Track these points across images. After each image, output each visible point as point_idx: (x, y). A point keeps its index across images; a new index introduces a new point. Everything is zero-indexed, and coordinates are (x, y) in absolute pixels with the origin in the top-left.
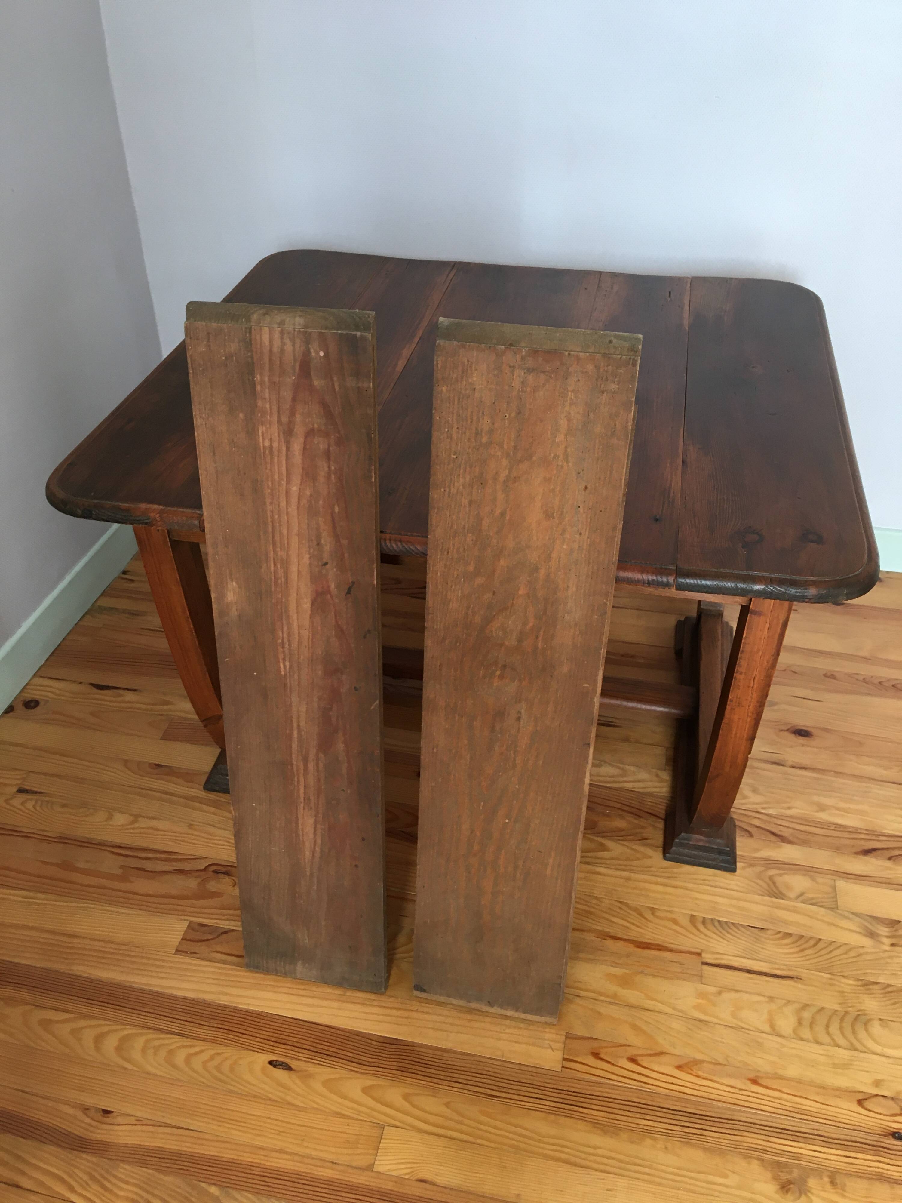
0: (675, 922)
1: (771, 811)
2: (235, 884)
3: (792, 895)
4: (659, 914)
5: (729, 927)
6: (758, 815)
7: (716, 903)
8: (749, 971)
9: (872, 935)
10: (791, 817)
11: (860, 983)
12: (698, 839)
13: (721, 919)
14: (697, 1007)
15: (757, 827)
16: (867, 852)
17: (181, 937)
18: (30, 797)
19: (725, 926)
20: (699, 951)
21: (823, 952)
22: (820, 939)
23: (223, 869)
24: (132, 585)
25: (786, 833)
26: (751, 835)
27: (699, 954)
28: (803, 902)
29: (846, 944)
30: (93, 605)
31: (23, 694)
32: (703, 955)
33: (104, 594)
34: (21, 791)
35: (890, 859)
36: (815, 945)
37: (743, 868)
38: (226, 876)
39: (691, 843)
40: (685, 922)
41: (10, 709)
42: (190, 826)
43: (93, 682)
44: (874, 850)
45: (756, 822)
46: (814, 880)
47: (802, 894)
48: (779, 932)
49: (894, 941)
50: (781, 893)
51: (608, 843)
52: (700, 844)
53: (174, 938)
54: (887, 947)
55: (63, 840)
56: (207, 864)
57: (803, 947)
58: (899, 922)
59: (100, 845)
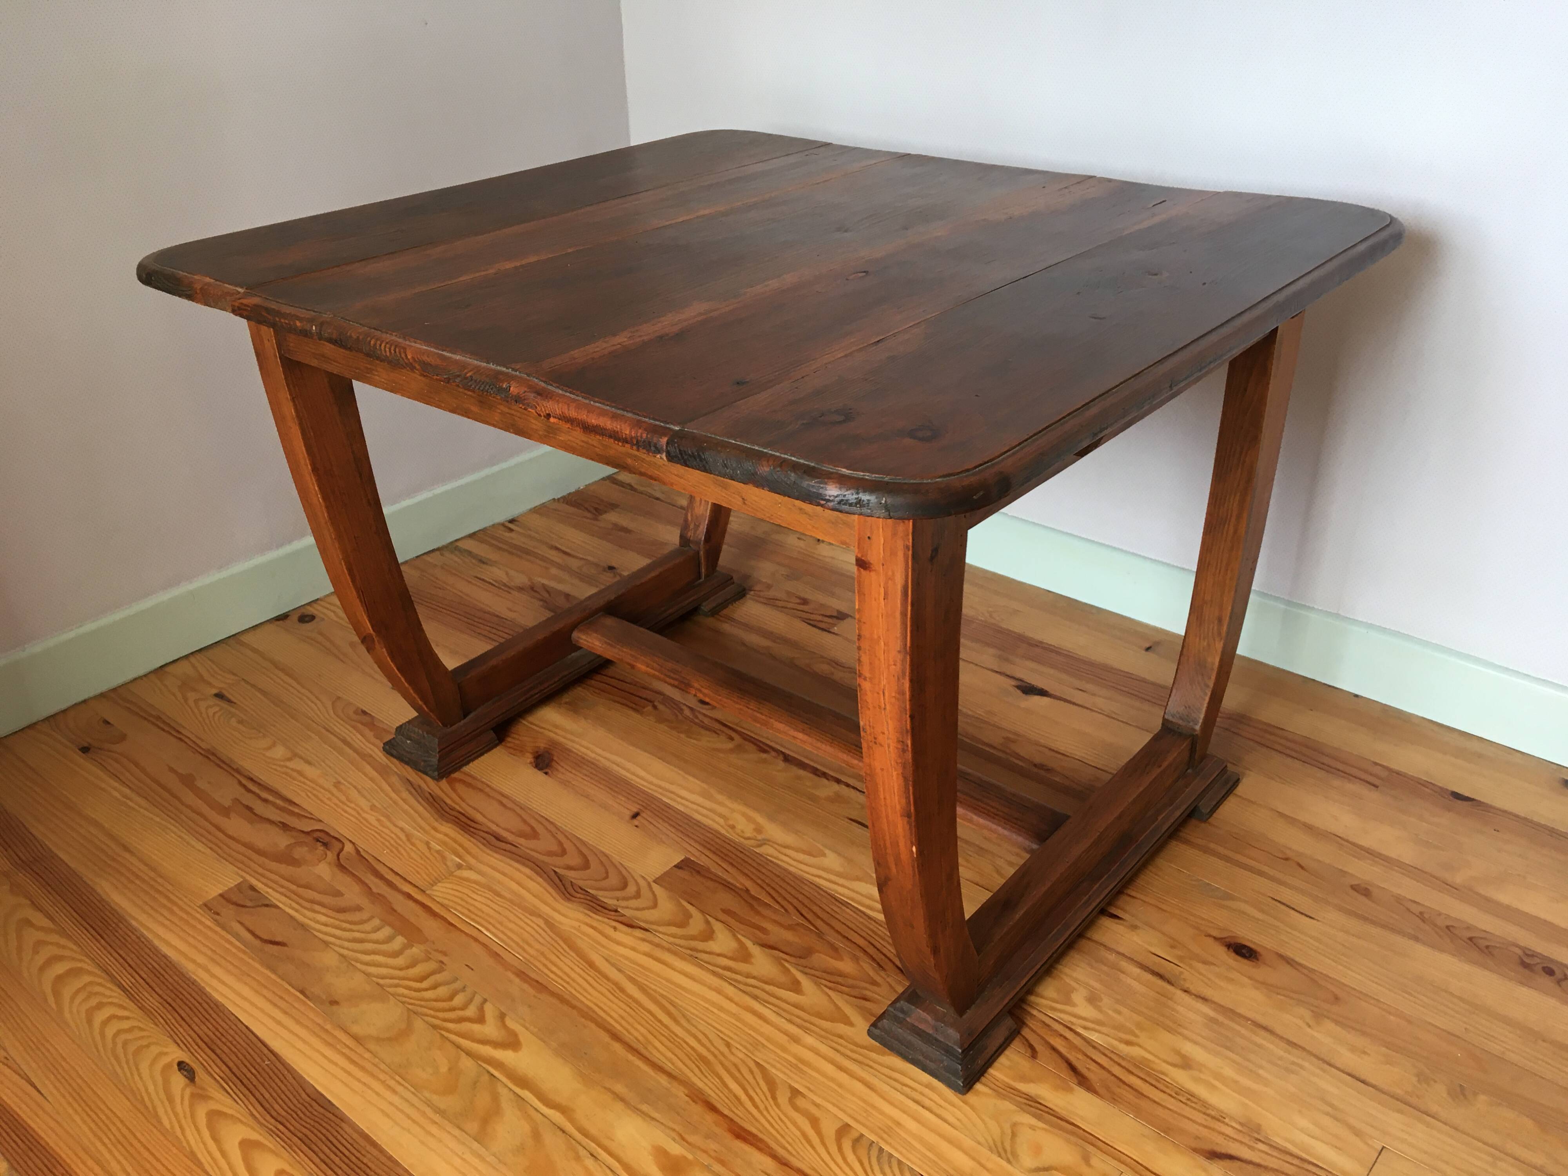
0: (815, 1122)
1: (1094, 1037)
2: (324, 859)
3: (1030, 1163)
4: (800, 1102)
5: (890, 1162)
7: (898, 1124)
10: (1122, 1056)
12: (921, 1018)
13: (886, 1148)
15: (1053, 1049)
16: (1214, 1155)
17: (221, 892)
18: (221, 703)
19: (885, 1158)
20: (813, 1174)
23: (327, 840)
24: (507, 534)
25: (1094, 1074)
26: (1034, 1057)
30: (452, 543)
31: (308, 608)
33: (472, 536)
34: (220, 696)
37: (984, 1094)
38: (324, 848)
39: (908, 1019)
40: (829, 1128)
41: (283, 618)
42: (337, 785)
44: (1231, 1157)
45: (1056, 1041)
46: (1086, 1159)
47: (1048, 1169)
50: (1013, 1153)
51: (806, 983)
52: (922, 1026)
53: (214, 891)
55: (209, 754)
56: (317, 828)
59: (236, 771)
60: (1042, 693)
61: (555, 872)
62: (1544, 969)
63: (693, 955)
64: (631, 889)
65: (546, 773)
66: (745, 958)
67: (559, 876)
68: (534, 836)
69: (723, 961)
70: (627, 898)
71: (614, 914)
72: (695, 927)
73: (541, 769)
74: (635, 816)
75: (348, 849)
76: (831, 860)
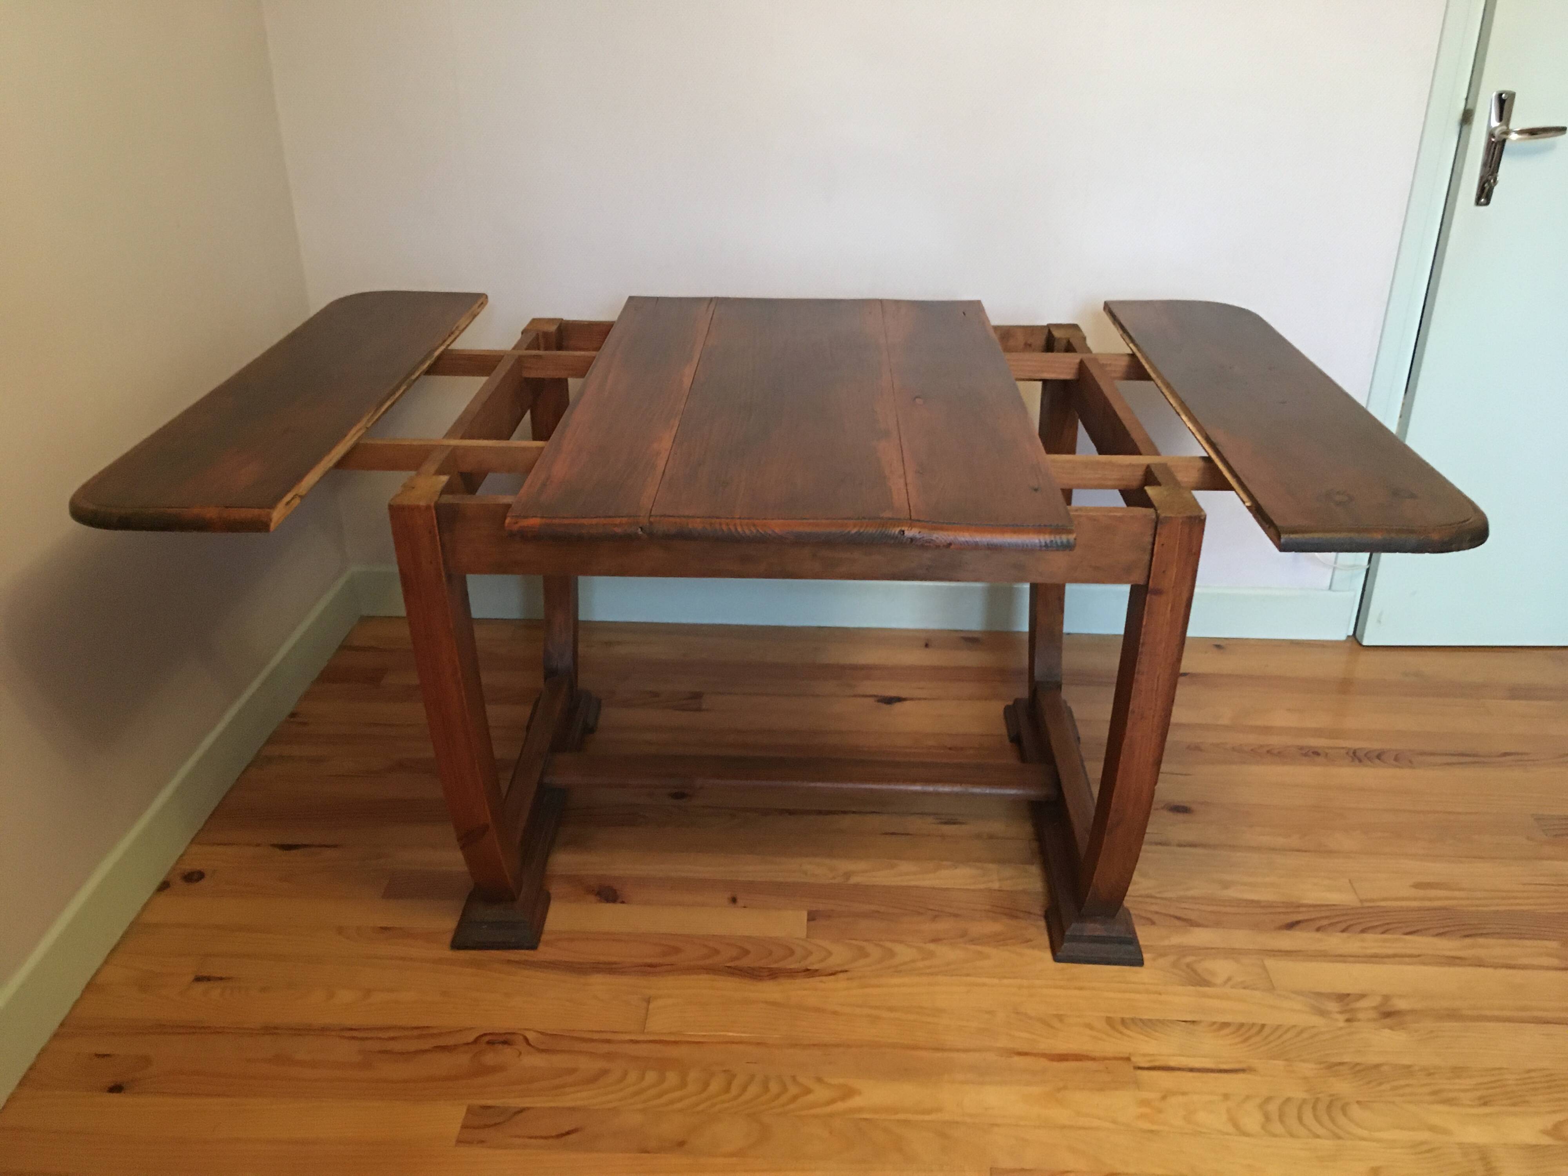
0: (1089, 1026)
1: (1168, 895)
2: (520, 1053)
3: (1219, 980)
4: (1068, 1020)
5: (1154, 1024)
6: (1153, 901)
7: (1134, 1000)
8: (1192, 1070)
9: (1322, 1013)
10: (1195, 898)
11: (1322, 1066)
12: (1094, 928)
13: (1143, 1017)
14: (1142, 1116)
15: (1157, 913)
16: (1291, 926)
17: (460, 1125)
18: (213, 984)
19: (1148, 1023)
20: (1127, 1055)
21: (1271, 1038)
22: (1263, 1025)
23: (502, 1038)
24: (306, 728)
25: (1193, 916)
26: (1153, 923)
27: (1128, 1059)
28: (1232, 987)
29: (1295, 1026)
30: (256, 755)
31: (179, 866)
32: (1133, 1059)
33: (269, 742)
34: (199, 979)
35: (1318, 929)
36: (1260, 1032)
37: (1152, 959)
38: (506, 1046)
39: (1086, 934)
40: (1102, 1025)
41: (164, 886)
42: (444, 994)
43: (276, 842)
44: (1298, 923)
45: (1154, 908)
46: (1238, 962)
47: (1229, 979)
48: (1214, 1023)
49: (1347, 1016)
50: (1205, 980)
51: (986, 950)
52: (1097, 934)
53: (455, 1128)
54: (1342, 1024)
55: (271, 1030)
56: (477, 1035)
57: (1247, 1035)
58: (1348, 995)
59: (324, 1030)
60: (900, 700)
61: (726, 966)
62: (1313, 753)
63: (897, 971)
64: (799, 951)
65: (623, 902)
66: (931, 955)
67: (735, 968)
68: (677, 950)
69: (920, 964)
70: (805, 958)
71: (809, 973)
72: (875, 952)
73: (614, 901)
74: (734, 900)
75: (530, 1036)
76: (905, 866)
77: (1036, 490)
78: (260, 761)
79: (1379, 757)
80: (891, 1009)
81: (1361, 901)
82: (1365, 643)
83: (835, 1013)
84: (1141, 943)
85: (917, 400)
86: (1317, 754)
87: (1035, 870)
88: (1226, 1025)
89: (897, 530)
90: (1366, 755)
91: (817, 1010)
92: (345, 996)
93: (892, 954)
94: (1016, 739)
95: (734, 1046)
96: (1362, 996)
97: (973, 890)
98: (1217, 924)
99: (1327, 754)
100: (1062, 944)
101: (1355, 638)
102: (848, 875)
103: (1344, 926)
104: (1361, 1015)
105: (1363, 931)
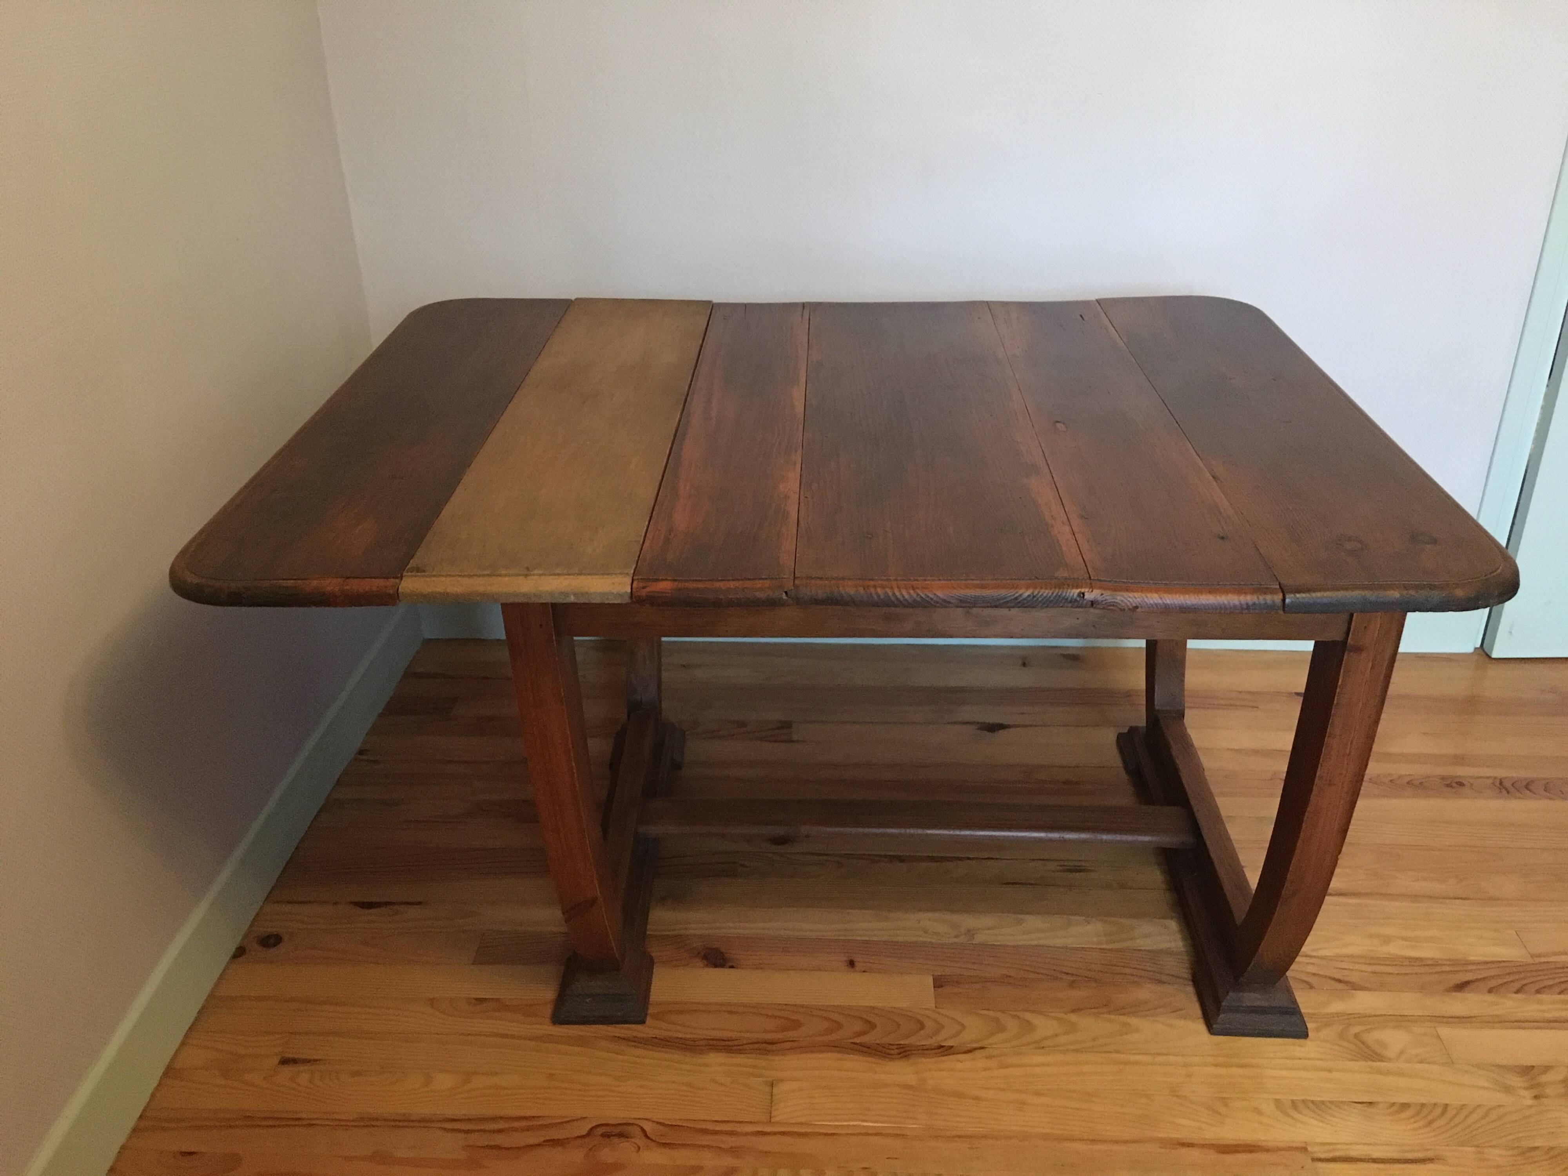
0: (1257, 1112)
1: (1323, 953)
2: (639, 1148)
3: (1391, 1054)
4: (1232, 1104)
5: (1327, 1107)
6: (1308, 960)
7: (1299, 1079)
8: (1375, 1161)
9: (1507, 1089)
10: (1352, 956)
11: (1515, 1152)
12: (1252, 998)
13: (1314, 1099)
15: (1314, 974)
16: (1461, 987)
18: (302, 1068)
19: (1323, 1107)
20: (1304, 1145)
21: (1456, 1121)
22: (1446, 1106)
23: (617, 1130)
24: (377, 767)
25: (1354, 978)
26: (1311, 987)
27: (1304, 1149)
28: (1408, 1061)
29: (1479, 1106)
30: (327, 799)
31: (256, 928)
32: (1309, 1149)
33: (340, 784)
34: (285, 1062)
35: (1490, 991)
36: (1443, 1113)
37: (1318, 1030)
38: (623, 1139)
39: (1244, 1005)
40: (1270, 1109)
41: (240, 952)
42: (551, 1076)
43: (356, 900)
44: (1467, 983)
45: (1310, 969)
46: (1411, 1032)
47: (1402, 1052)
48: (1394, 1104)
49: (1534, 1092)
50: (1377, 1054)
51: (1134, 1021)
52: (1254, 1004)
54: (1529, 1102)
55: (367, 1122)
56: (589, 1127)
57: (1430, 1118)
58: (1533, 1067)
59: (425, 1122)
60: (1003, 726)
61: (852, 1043)
62: (1456, 783)
63: (1040, 1046)
64: (929, 1024)
65: (732, 967)
66: (1073, 1028)
67: (861, 1044)
68: (796, 1025)
69: (1063, 1039)
70: (936, 1032)
71: (944, 1050)
72: (1012, 1025)
73: (722, 966)
74: (852, 964)
75: (648, 1127)
76: (1033, 922)
77: (1223, 538)
78: (330, 806)
79: (1527, 787)
80: (1038, 1094)
81: (1532, 956)
82: (1494, 656)
83: (977, 1098)
84: (1303, 1011)
85: (1058, 425)
86: (1461, 784)
87: (1173, 925)
88: (1405, 1106)
89: (1075, 592)
90: (1513, 785)
91: (959, 1095)
92: (444, 1081)
93: (1029, 1027)
94: (1135, 773)
95: (871, 1138)
96: (1547, 1069)
97: (1111, 950)
98: (1382, 987)
99: (1472, 784)
100: (1218, 1015)
101: (1483, 652)
102: (970, 933)
103: (1517, 985)
104: (1548, 1091)
105: (1538, 992)
